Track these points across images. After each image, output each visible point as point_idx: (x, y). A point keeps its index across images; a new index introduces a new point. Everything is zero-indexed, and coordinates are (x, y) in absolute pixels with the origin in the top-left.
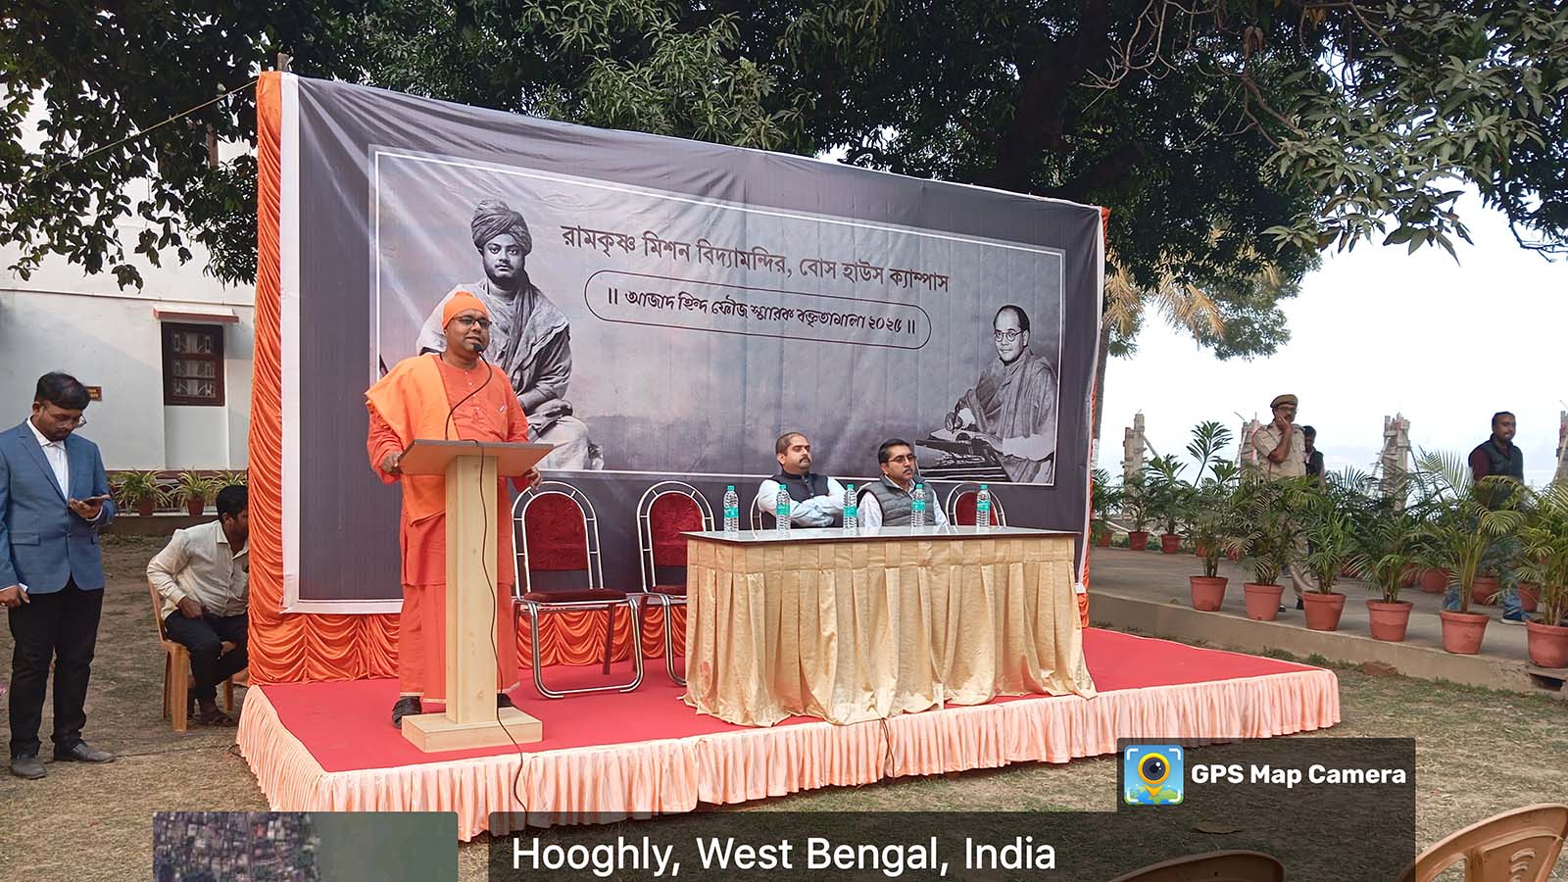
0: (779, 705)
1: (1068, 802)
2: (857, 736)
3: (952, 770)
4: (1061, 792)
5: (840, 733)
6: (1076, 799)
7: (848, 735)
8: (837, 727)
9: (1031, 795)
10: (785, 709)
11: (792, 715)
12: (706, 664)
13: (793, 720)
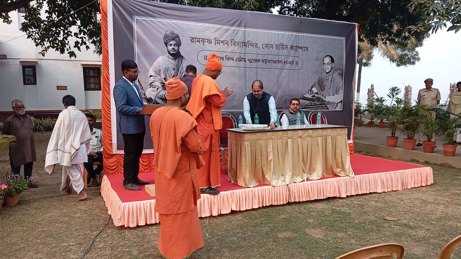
0: (256, 181)
1: (345, 210)
2: (280, 190)
3: (309, 200)
4: (343, 207)
5: (274, 189)
6: (348, 209)
7: (277, 190)
8: (273, 187)
9: (333, 207)
10: (258, 182)
11: (260, 184)
12: (234, 168)
13: (260, 185)
